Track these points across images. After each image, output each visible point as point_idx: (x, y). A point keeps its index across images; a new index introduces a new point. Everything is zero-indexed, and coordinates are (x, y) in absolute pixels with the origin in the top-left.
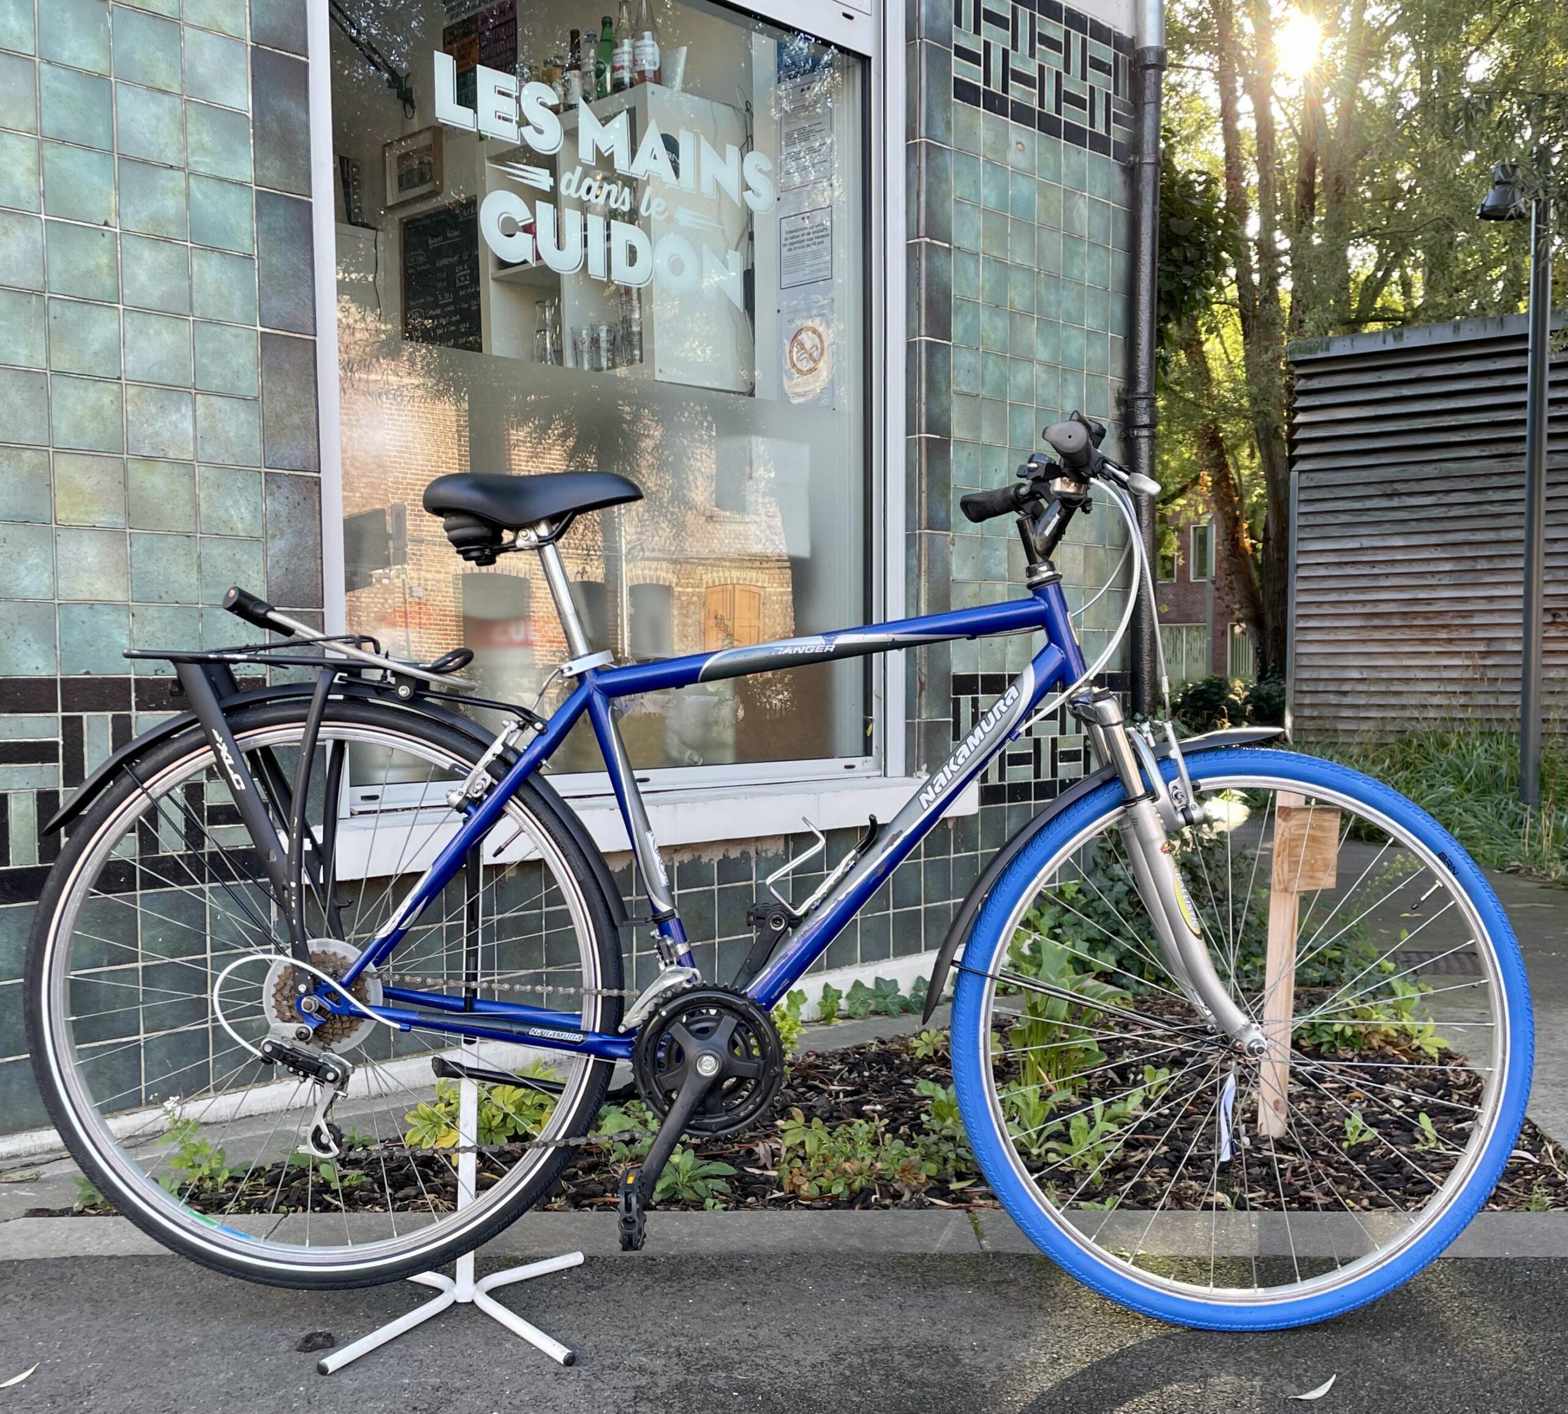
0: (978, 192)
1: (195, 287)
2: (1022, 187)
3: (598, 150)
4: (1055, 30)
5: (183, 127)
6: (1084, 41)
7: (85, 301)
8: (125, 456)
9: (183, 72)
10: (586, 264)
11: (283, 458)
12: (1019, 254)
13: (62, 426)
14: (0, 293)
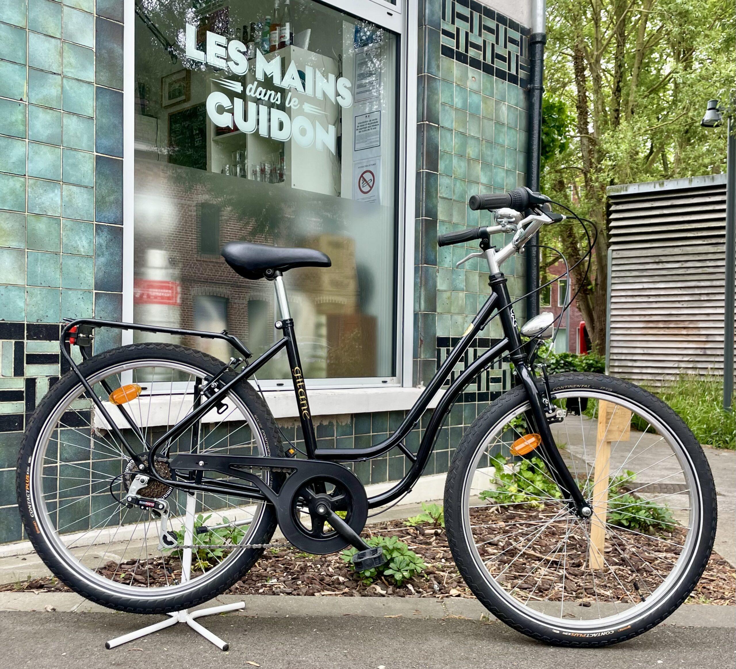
0: (452, 100)
1: (64, 132)
2: (474, 99)
3: (265, 74)
4: (492, 24)
5: (61, 54)
6: (506, 29)
7: (10, 137)
8: (26, 213)
9: (62, 27)
10: (258, 129)
11: (105, 217)
12: (473, 131)
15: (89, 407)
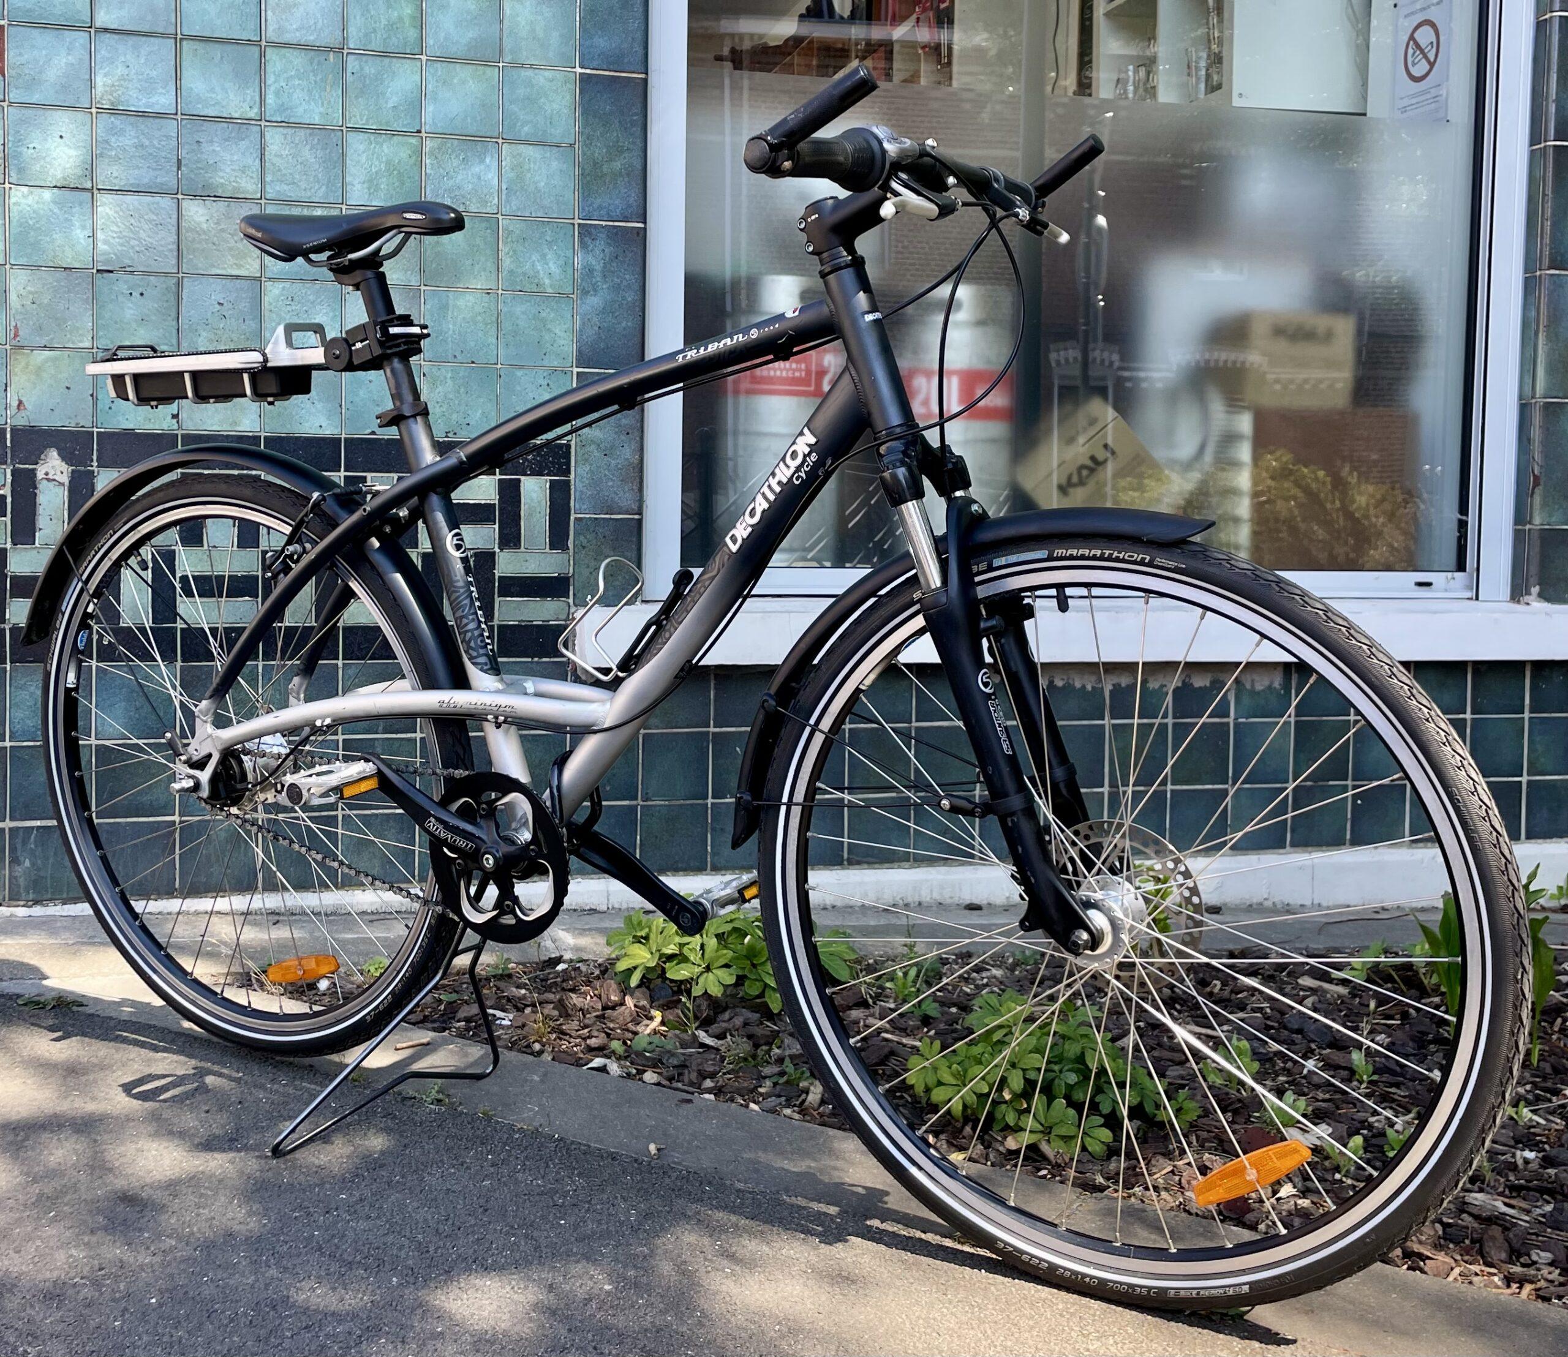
7: (385, 54)
11: (600, 208)
13: (356, 182)
14: (296, 52)
15: (564, 617)
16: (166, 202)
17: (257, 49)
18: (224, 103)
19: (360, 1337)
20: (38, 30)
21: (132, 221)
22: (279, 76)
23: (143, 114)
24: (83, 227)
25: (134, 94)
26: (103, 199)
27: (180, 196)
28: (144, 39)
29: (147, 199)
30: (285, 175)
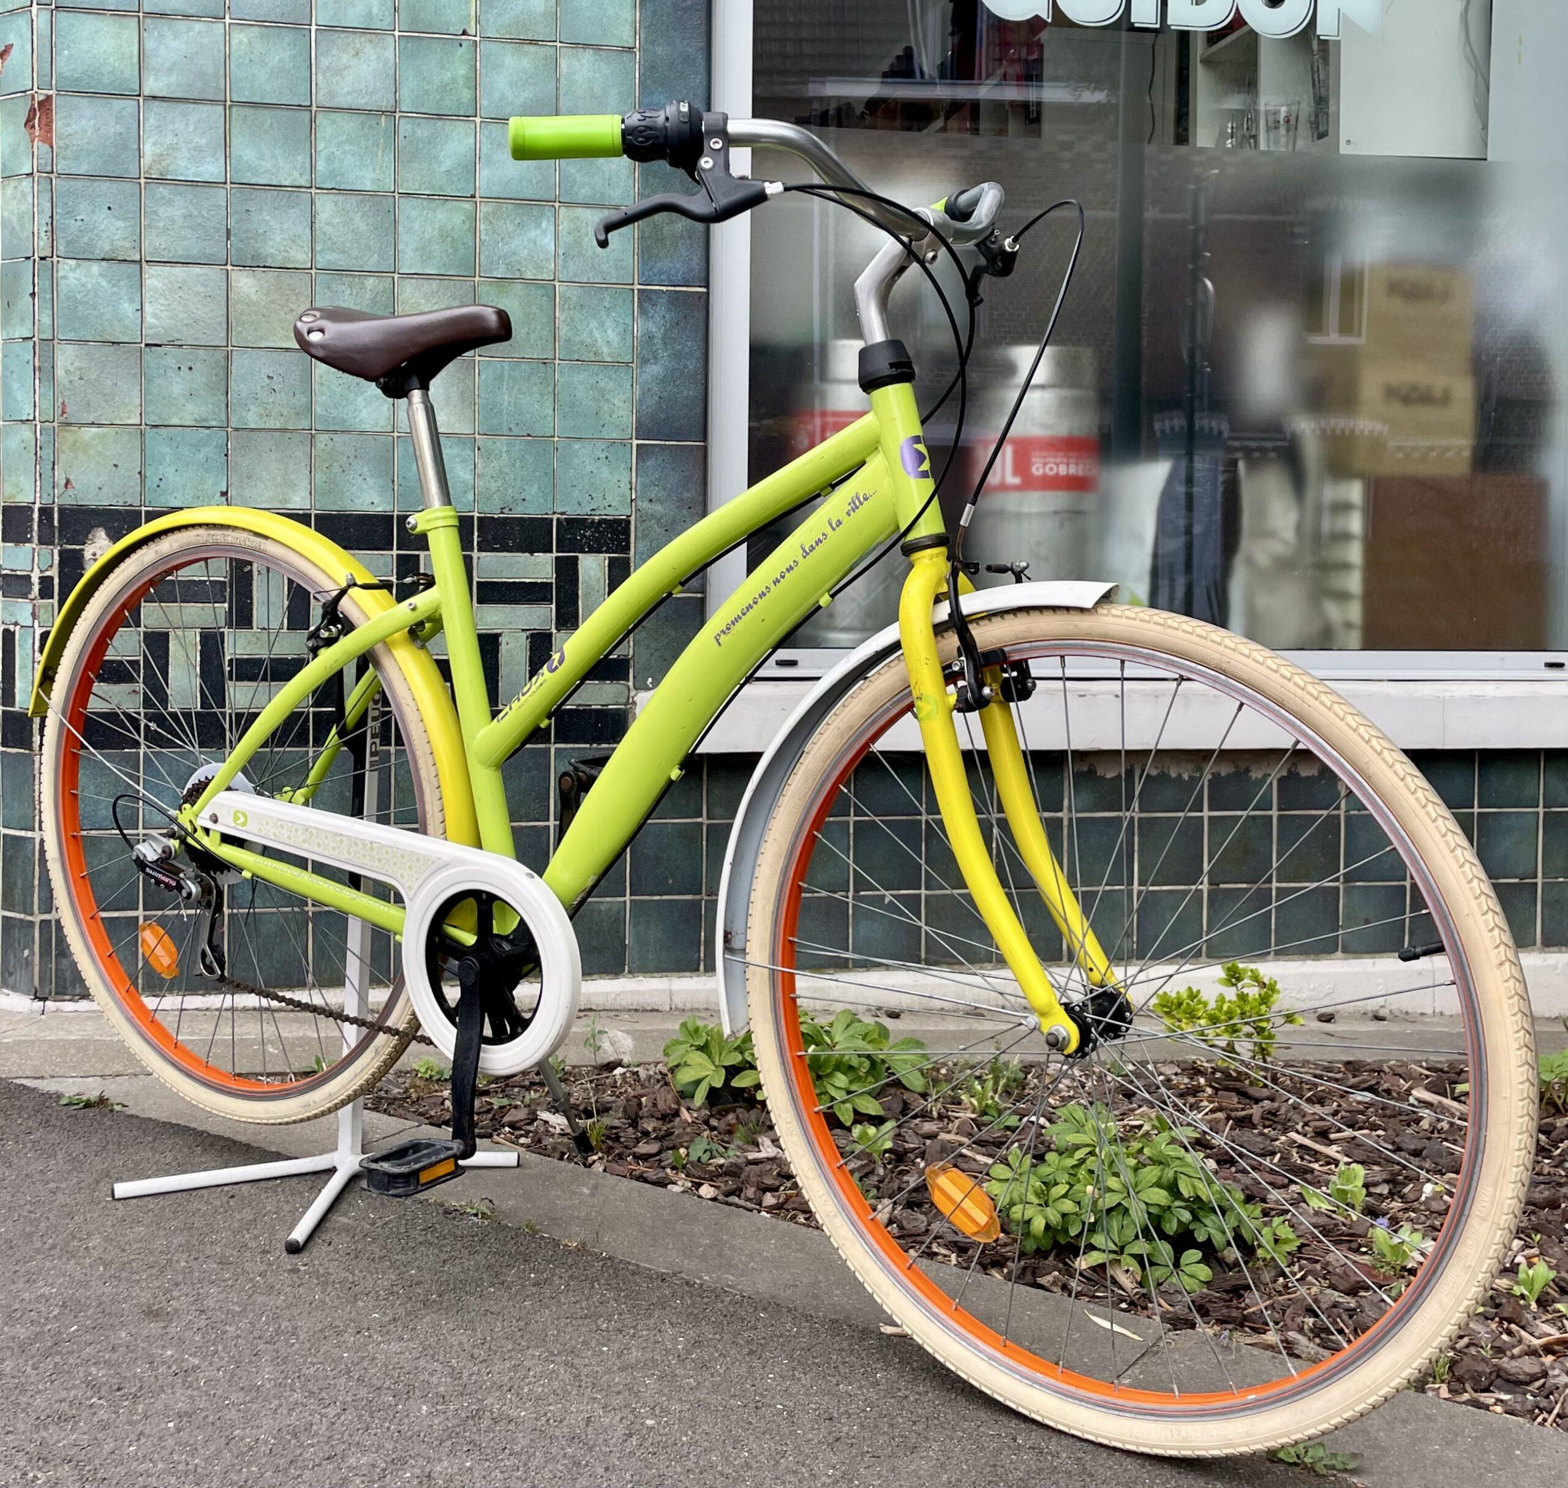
1: (562, 91)
7: (439, 116)
8: (477, 279)
11: (661, 272)
13: (408, 250)
14: (346, 116)
15: (624, 701)
16: (214, 274)
17: (306, 114)
18: (274, 170)
19: (384, 1470)
20: (87, 99)
21: (181, 294)
22: (330, 141)
23: (193, 183)
24: (132, 301)
25: (182, 163)
26: (149, 271)
27: (229, 267)
28: (192, 106)
29: (197, 270)
30: (335, 243)
